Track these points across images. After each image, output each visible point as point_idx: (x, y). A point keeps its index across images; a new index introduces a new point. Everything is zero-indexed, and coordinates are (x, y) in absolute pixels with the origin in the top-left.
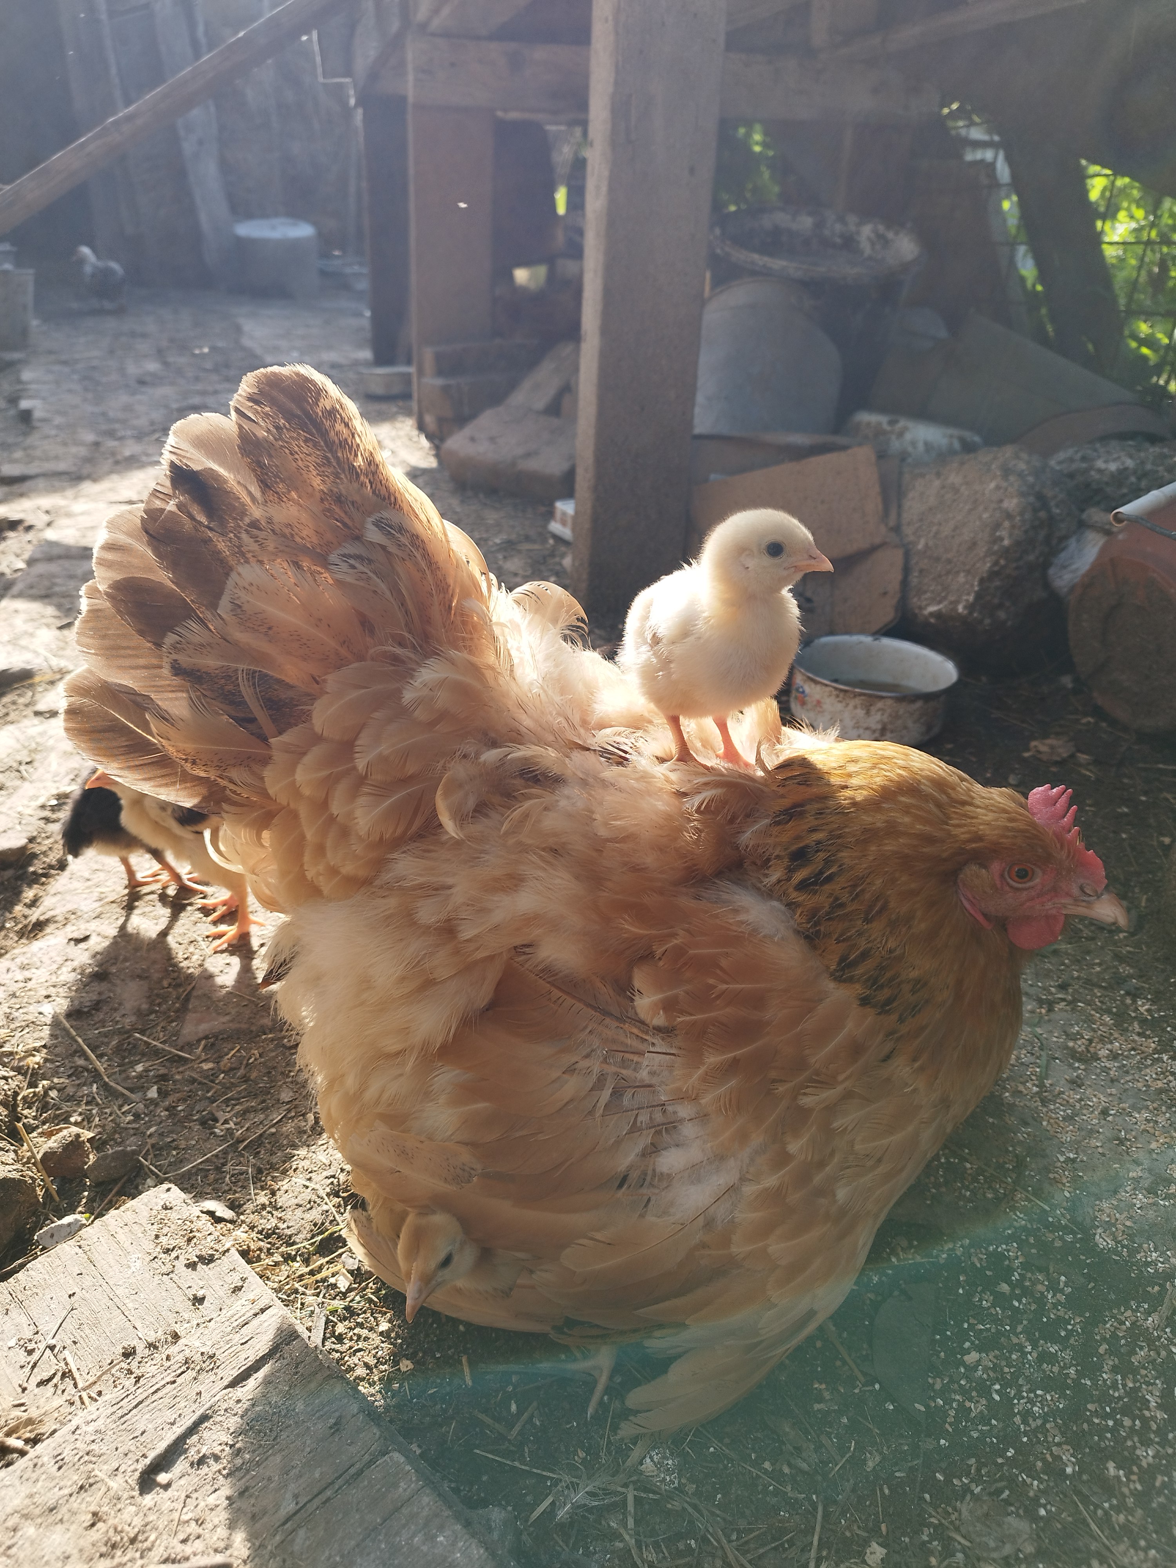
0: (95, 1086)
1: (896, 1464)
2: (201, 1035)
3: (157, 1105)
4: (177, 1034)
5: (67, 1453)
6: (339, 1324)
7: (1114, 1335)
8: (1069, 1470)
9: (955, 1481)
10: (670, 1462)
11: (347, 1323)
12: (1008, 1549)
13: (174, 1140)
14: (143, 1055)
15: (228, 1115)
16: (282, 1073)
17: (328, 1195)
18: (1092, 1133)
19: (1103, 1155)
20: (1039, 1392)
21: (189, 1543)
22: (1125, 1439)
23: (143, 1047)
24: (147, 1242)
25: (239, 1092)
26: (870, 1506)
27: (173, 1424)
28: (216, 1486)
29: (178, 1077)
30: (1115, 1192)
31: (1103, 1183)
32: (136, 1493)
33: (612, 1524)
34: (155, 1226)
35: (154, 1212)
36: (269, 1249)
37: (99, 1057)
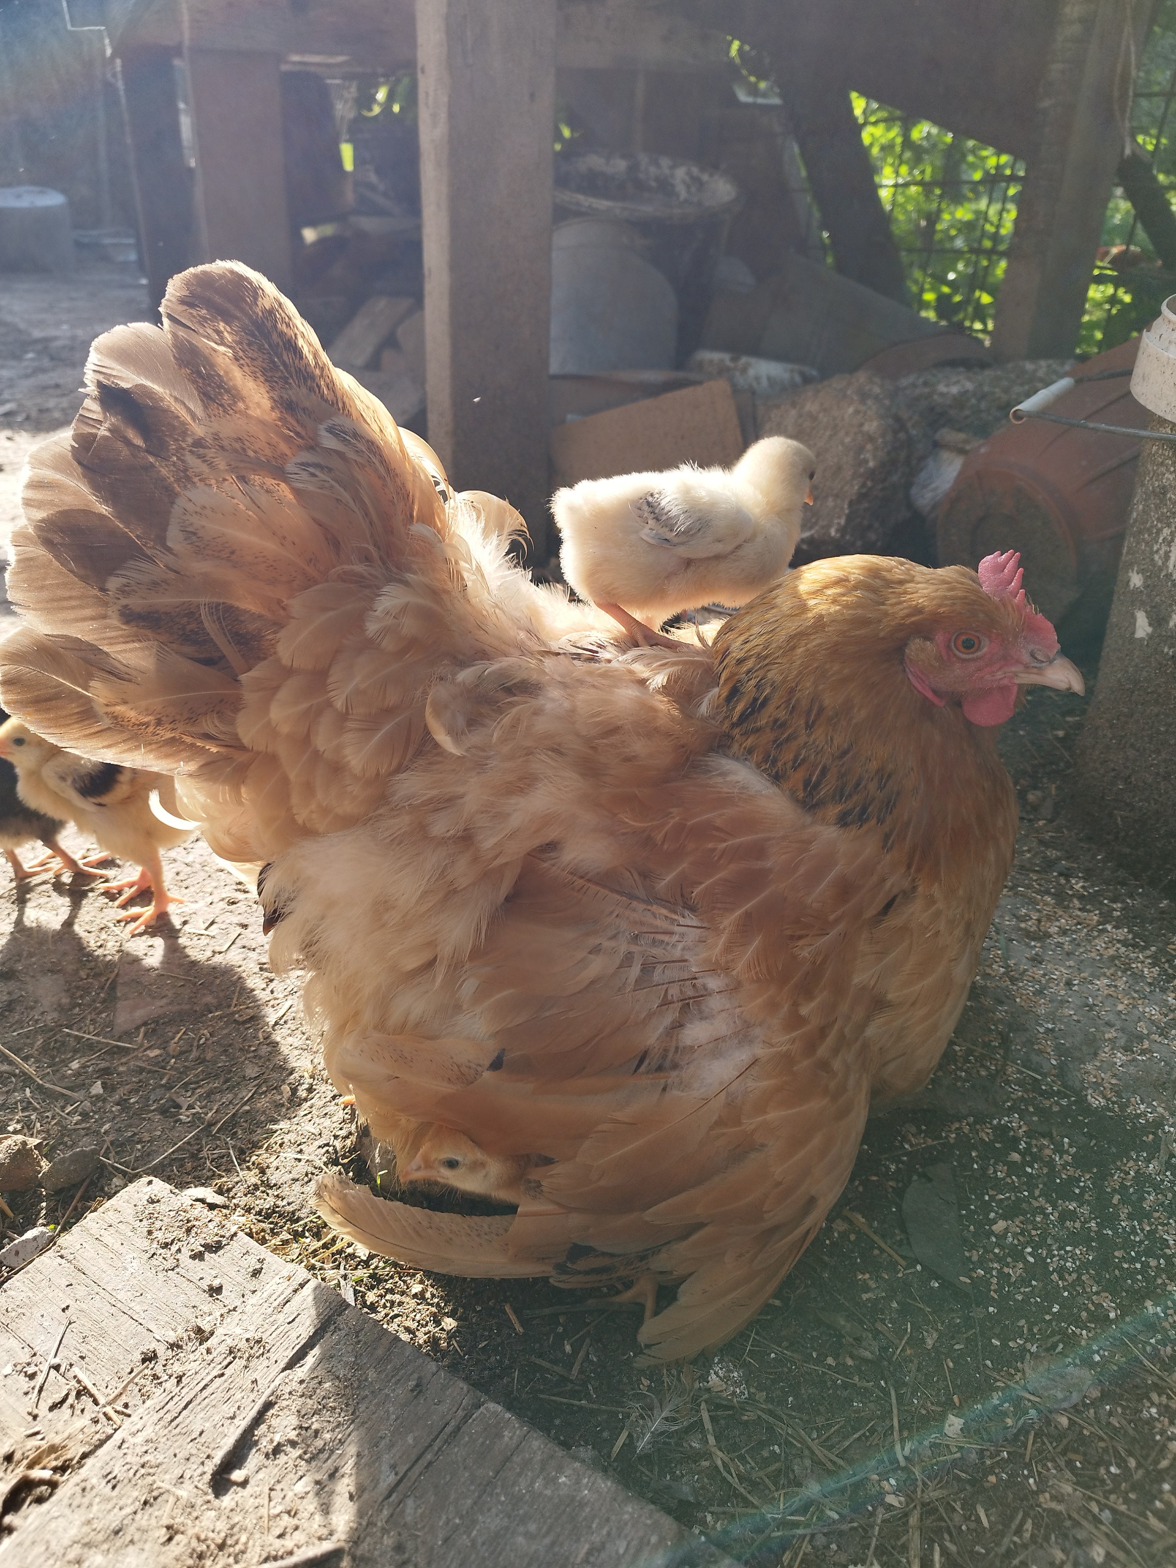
0: (28, 1090)
1: (953, 1338)
2: (139, 1022)
3: (104, 1101)
4: (111, 1024)
5: (118, 1470)
6: (369, 1293)
7: (1123, 1187)
8: (1112, 1315)
9: (1011, 1344)
10: (736, 1374)
11: (375, 1291)
12: (1075, 1398)
13: (135, 1134)
14: (75, 1051)
15: (191, 1100)
16: (241, 1050)
17: (326, 1164)
18: (1063, 1002)
19: (1078, 1021)
20: (1068, 1248)
21: (288, 1536)
22: (1155, 1278)
23: (73, 1042)
24: (139, 1241)
25: (197, 1075)
26: (937, 1381)
27: (233, 1418)
28: (300, 1473)
29: (121, 1069)
30: (1096, 1054)
31: (1084, 1048)
32: (211, 1497)
33: (694, 1445)
34: (145, 1222)
35: (140, 1208)
36: (272, 1230)
37: (26, 1059)
